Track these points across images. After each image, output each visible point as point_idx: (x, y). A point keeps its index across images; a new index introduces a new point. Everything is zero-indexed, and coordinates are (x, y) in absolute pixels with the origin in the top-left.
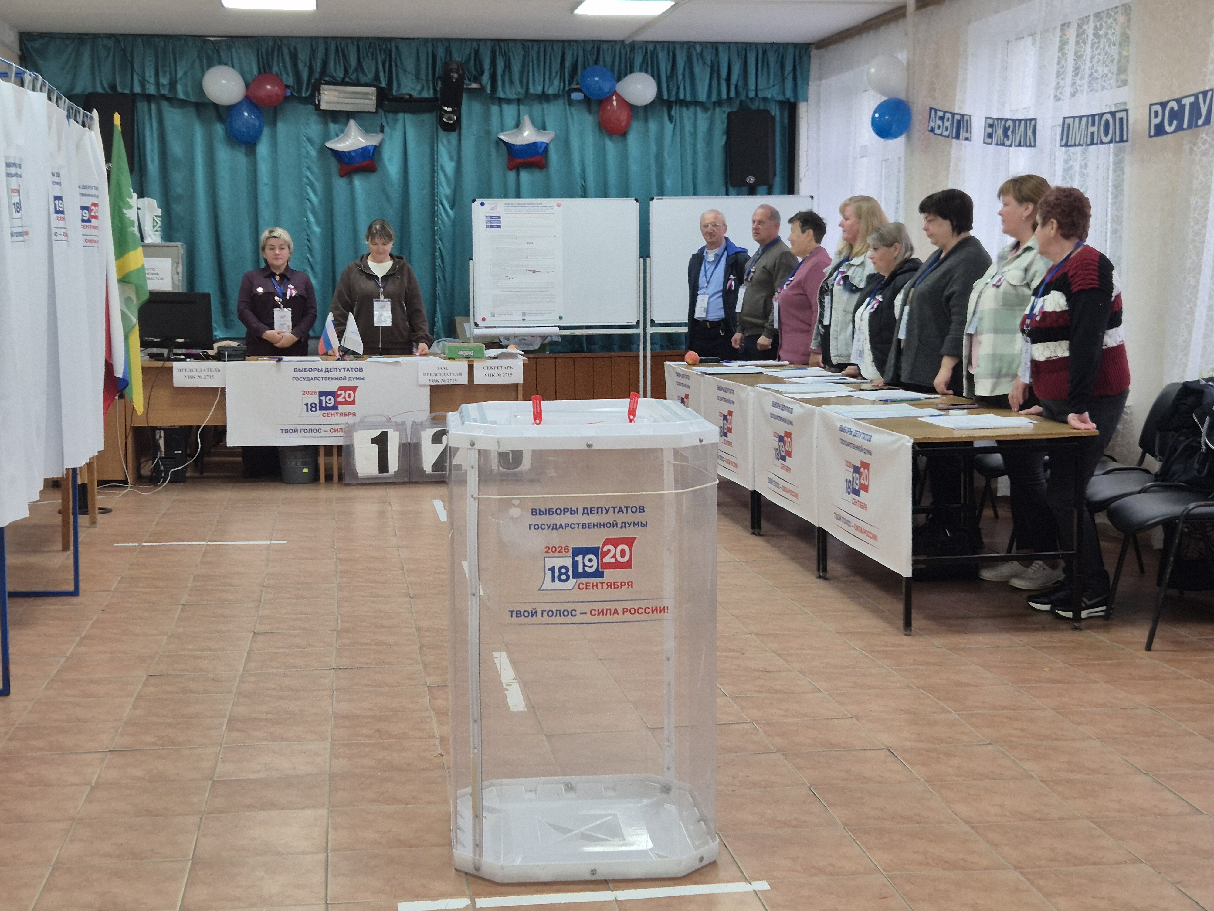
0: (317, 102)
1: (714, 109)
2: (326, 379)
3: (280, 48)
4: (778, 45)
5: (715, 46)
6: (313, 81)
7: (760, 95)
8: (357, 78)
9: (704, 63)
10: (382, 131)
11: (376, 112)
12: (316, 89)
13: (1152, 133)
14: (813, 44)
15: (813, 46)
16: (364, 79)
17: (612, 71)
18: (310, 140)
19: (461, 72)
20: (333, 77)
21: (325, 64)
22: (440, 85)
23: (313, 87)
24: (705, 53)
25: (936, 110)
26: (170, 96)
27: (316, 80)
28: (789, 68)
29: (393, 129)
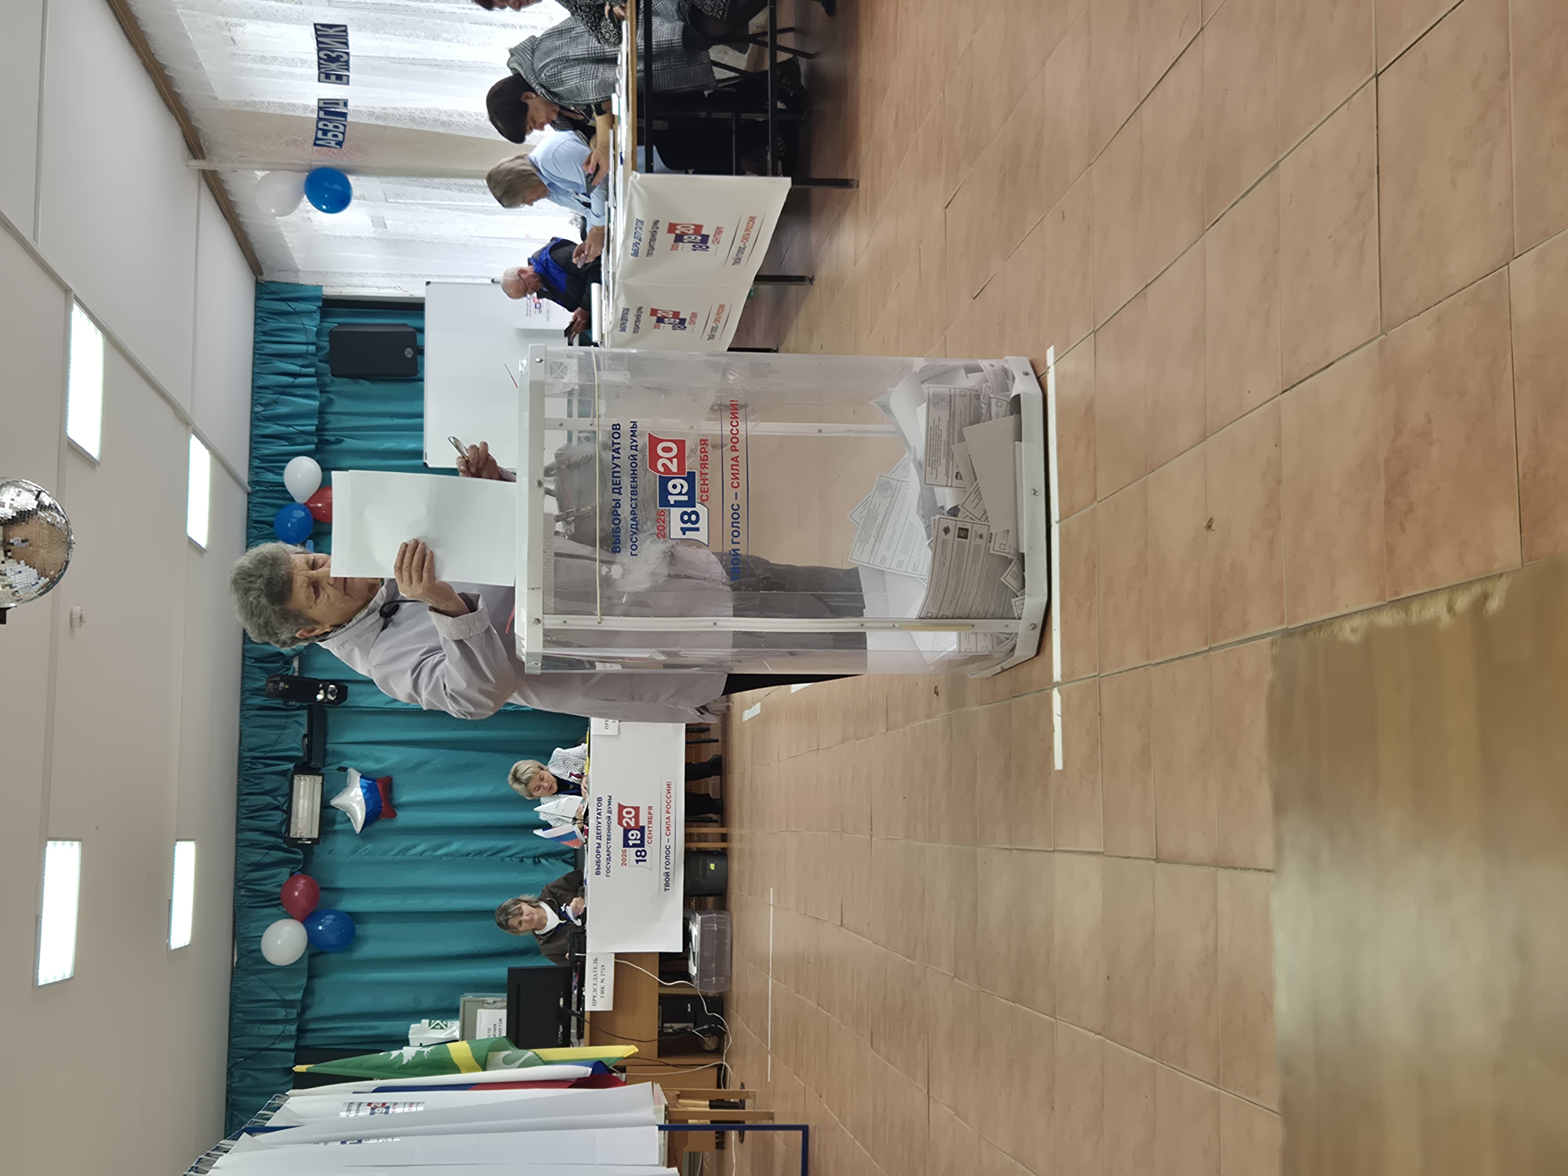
0: (310, 842)
1: (328, 392)
2: (609, 839)
3: (248, 882)
4: (256, 318)
5: (257, 390)
6: (285, 846)
7: (313, 339)
8: (283, 796)
9: (276, 402)
10: (345, 769)
11: (323, 775)
12: (295, 843)
14: (257, 278)
15: (259, 278)
16: (285, 789)
17: (279, 507)
18: (354, 851)
19: (278, 679)
20: (282, 823)
21: (267, 832)
22: (294, 703)
23: (292, 847)
24: (264, 401)
25: (317, 139)
26: (299, 1006)
27: (284, 842)
28: (283, 306)
29: (343, 756)
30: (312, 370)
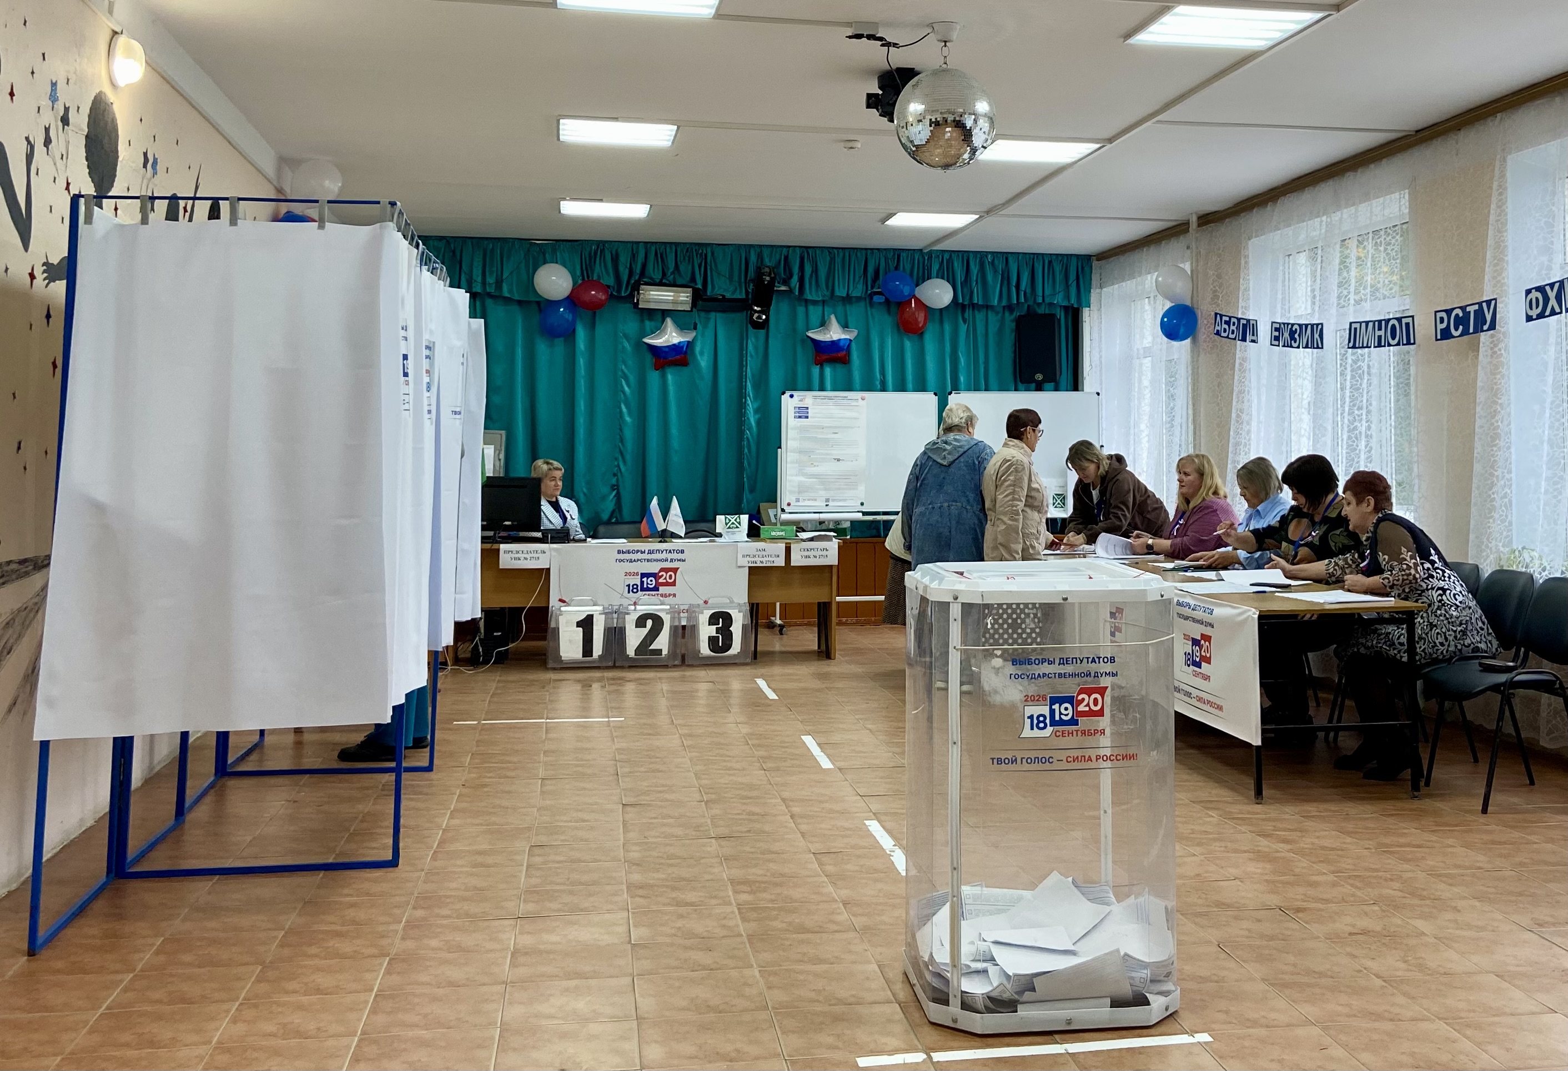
0: (635, 300)
1: (1004, 313)
2: (648, 560)
3: (602, 251)
4: (1063, 255)
5: (1006, 256)
7: (1047, 300)
8: (674, 278)
9: (996, 271)
10: (695, 328)
11: (691, 311)
12: (636, 288)
13: (1439, 337)
14: (1094, 256)
15: (1095, 258)
16: (679, 281)
17: (911, 274)
18: (626, 336)
19: (773, 275)
20: (651, 278)
21: (644, 266)
22: (751, 287)
23: (632, 287)
24: (996, 262)
25: (1221, 316)
26: (497, 294)
27: (636, 280)
28: (1072, 277)
29: (705, 327)
30: (1022, 300)
